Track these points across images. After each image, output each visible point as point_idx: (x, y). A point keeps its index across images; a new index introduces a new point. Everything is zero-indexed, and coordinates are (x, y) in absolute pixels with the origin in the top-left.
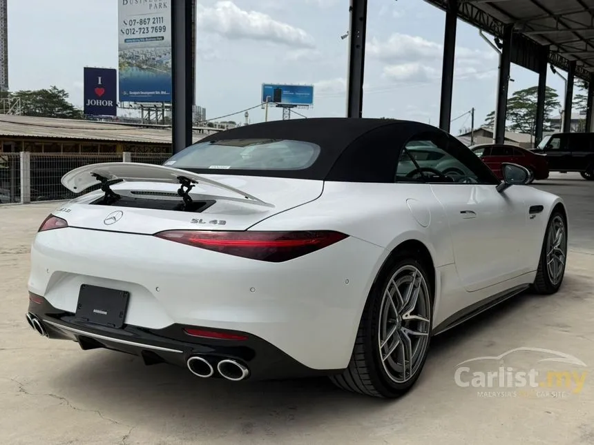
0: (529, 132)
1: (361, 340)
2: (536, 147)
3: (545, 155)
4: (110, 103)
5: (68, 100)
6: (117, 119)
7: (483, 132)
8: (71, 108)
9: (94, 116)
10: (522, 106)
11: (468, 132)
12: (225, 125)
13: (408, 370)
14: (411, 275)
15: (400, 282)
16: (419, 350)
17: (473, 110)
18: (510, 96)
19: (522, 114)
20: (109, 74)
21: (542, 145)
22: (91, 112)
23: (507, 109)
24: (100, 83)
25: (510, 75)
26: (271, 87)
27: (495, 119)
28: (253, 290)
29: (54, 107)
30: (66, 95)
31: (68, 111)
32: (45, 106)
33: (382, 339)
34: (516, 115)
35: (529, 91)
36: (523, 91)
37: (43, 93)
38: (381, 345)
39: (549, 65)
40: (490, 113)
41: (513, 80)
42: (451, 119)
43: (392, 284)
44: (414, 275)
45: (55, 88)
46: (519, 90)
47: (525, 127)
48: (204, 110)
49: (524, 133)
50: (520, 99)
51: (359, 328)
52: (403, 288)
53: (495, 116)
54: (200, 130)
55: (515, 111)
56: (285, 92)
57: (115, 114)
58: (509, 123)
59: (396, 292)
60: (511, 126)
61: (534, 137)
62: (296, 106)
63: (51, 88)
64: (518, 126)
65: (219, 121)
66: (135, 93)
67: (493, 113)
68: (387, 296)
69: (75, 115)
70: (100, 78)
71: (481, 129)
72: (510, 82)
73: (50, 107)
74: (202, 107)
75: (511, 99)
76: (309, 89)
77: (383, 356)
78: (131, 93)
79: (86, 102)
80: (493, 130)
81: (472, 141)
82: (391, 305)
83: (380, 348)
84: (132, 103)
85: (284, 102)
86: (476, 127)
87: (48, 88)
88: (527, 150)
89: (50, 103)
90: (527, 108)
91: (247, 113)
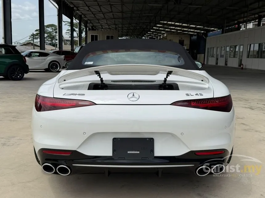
28: (225, 127)
47: (47, 42)
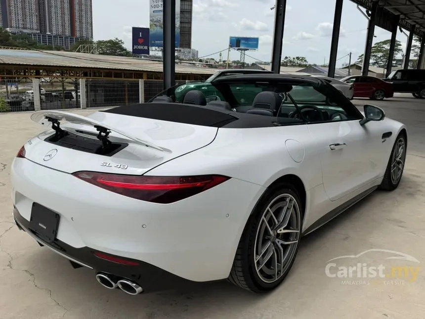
0: (382, 67)
1: (239, 257)
2: (386, 78)
3: (392, 83)
4: (146, 48)
5: (124, 46)
6: (150, 56)
7: (355, 66)
8: (125, 50)
9: (138, 55)
10: (380, 51)
11: (347, 66)
12: (209, 60)
13: (279, 271)
14: (285, 200)
15: (275, 208)
16: (290, 254)
17: (351, 53)
18: (373, 45)
19: (379, 56)
20: (145, 31)
21: (391, 76)
22: (136, 53)
23: (371, 53)
24: (141, 36)
25: (374, 33)
26: (234, 39)
27: (363, 59)
28: (144, 226)
29: (117, 50)
30: (123, 43)
31: (124, 52)
32: (112, 49)
33: (257, 254)
34: (376, 56)
35: (385, 42)
36: (380, 42)
37: (110, 42)
38: (256, 259)
39: (398, 27)
40: (360, 55)
41: (375, 37)
42: (337, 59)
43: (268, 211)
44: (288, 200)
45: (117, 39)
46: (379, 42)
47: (381, 64)
48: (197, 51)
49: (380, 67)
50: (379, 47)
51: (238, 248)
52: (277, 213)
53: (364, 57)
54: (193, 64)
55: (375, 54)
56: (242, 42)
57: (148, 54)
58: (371, 61)
59: (272, 216)
60: (372, 63)
61: (386, 70)
62: (248, 49)
63: (115, 39)
64: (377, 63)
65: (205, 58)
66: (159, 42)
67: (363, 55)
68: (263, 221)
69: (127, 54)
70: (141, 33)
71: (354, 65)
72: (374, 37)
73: (115, 50)
74: (196, 50)
75: (374, 47)
76: (257, 40)
77: (258, 266)
78: (156, 42)
79: (133, 47)
80: (362, 65)
81: (349, 72)
82: (266, 227)
83: (255, 262)
84: (157, 48)
85: (242, 47)
86: (352, 63)
87: (113, 39)
88: (381, 79)
89: (114, 48)
90: (382, 52)
91: (221, 54)
